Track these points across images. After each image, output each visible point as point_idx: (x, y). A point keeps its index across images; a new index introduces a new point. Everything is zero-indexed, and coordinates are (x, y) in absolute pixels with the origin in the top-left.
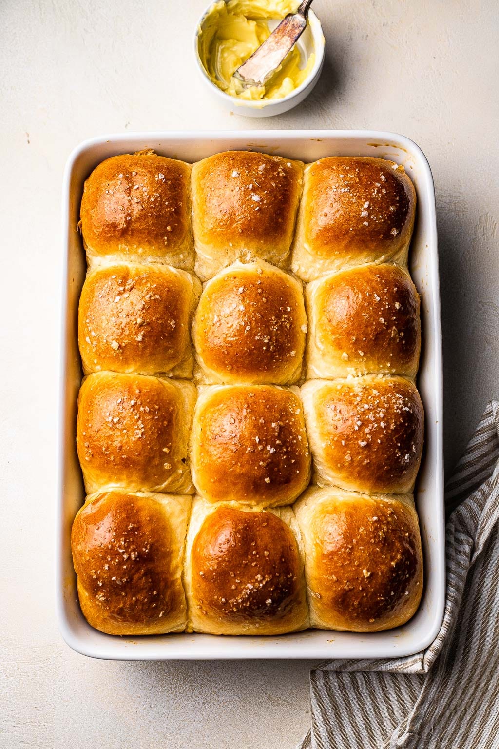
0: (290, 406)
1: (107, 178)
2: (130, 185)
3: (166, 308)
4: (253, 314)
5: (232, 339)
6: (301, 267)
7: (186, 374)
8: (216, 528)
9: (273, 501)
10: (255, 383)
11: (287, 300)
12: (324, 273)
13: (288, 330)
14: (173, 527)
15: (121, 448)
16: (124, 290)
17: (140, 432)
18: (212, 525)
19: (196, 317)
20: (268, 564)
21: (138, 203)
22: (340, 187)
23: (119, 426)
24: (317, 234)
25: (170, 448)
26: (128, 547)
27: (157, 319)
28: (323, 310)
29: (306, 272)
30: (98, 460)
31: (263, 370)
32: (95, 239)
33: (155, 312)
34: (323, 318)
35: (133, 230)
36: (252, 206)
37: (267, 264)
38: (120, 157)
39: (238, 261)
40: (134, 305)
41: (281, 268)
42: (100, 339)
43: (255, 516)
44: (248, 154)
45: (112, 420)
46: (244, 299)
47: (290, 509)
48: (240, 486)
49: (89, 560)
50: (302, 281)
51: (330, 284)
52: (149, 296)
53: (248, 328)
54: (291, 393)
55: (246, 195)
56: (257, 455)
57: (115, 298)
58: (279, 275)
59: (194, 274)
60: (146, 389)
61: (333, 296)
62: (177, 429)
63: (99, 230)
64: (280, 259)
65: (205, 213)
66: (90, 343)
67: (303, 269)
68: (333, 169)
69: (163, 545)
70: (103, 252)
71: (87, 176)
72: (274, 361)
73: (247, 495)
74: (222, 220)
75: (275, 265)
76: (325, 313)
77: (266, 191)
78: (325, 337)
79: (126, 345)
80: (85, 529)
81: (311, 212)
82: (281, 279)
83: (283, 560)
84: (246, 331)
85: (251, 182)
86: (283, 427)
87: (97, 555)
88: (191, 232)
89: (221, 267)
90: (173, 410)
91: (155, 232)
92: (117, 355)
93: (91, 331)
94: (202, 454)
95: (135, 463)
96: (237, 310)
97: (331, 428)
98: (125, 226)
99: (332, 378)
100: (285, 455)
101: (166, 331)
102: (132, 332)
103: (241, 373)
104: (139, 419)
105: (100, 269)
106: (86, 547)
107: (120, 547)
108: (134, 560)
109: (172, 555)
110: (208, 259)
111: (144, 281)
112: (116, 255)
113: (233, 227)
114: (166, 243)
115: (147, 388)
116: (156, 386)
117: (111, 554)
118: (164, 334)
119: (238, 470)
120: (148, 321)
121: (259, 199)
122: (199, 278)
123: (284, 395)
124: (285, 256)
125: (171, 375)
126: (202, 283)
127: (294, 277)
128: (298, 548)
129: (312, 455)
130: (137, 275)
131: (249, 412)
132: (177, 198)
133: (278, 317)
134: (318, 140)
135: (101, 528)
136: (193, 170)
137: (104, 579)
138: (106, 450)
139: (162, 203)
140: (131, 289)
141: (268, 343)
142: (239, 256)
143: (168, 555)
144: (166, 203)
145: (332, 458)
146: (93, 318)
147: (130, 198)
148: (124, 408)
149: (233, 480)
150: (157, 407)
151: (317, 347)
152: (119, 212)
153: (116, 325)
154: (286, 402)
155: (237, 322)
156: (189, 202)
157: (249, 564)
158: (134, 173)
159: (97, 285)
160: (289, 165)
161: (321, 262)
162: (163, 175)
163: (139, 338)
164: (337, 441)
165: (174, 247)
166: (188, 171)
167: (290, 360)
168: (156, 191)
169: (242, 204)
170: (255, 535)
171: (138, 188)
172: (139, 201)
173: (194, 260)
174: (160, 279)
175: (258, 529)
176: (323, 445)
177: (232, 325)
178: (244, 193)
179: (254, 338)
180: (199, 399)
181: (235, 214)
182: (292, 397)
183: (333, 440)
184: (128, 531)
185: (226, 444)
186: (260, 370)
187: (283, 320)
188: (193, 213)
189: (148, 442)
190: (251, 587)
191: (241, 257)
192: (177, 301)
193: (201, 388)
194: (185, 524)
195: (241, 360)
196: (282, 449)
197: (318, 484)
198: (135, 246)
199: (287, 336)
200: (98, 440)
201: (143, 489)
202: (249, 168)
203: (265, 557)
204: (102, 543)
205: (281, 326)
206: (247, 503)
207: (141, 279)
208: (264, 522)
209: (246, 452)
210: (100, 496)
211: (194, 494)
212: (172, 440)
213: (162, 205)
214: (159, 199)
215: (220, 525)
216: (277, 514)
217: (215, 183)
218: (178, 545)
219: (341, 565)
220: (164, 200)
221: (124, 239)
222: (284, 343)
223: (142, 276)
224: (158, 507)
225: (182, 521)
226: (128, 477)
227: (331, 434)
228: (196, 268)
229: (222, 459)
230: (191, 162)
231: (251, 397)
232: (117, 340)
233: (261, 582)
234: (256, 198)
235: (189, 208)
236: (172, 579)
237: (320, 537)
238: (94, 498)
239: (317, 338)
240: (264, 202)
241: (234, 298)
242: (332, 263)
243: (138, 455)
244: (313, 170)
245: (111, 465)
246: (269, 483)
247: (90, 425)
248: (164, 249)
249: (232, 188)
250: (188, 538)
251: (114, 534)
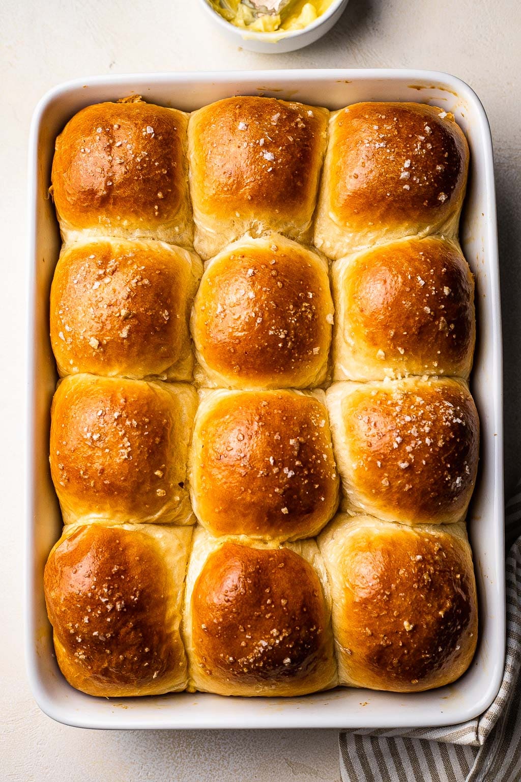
0: (313, 417)
1: (83, 132)
2: (111, 141)
3: (158, 295)
4: (266, 302)
5: (240, 334)
6: (326, 241)
7: (184, 376)
8: (221, 570)
9: (292, 535)
10: (269, 388)
11: (308, 284)
12: (354, 249)
13: (309, 321)
14: (169, 567)
15: (102, 471)
16: (105, 273)
17: (125, 451)
18: (217, 566)
19: (196, 305)
20: (286, 615)
21: (121, 164)
22: (374, 141)
23: (99, 444)
24: (346, 200)
25: (163, 470)
26: (113, 595)
27: (146, 310)
28: (353, 297)
29: (332, 248)
30: (75, 486)
31: (279, 372)
32: (69, 209)
33: (143, 301)
34: (354, 306)
35: (115, 199)
36: (264, 166)
37: (284, 238)
38: (100, 106)
39: (247, 235)
40: (117, 292)
41: (301, 243)
42: (76, 335)
43: (269, 554)
44: (258, 101)
45: (91, 437)
46: (254, 284)
47: (313, 543)
48: (250, 517)
49: (65, 610)
50: (328, 258)
51: (362, 264)
52: (135, 281)
53: (259, 320)
54: (314, 399)
55: (257, 152)
56: (271, 480)
57: (93, 284)
58: (299, 252)
59: (193, 250)
60: (133, 398)
61: (366, 278)
62: (173, 446)
63: (73, 198)
64: (299, 232)
65: (205, 175)
66: (64, 339)
67: (328, 244)
68: (365, 118)
69: (156, 590)
70: (80, 225)
71: (59, 130)
72: (293, 360)
73: (260, 529)
74: (226, 185)
75: (293, 239)
76: (357, 300)
77: (281, 148)
78: (356, 330)
79: (108, 343)
80: (60, 572)
81: (338, 173)
82: (301, 257)
83: (305, 610)
84: (256, 324)
85: (262, 135)
86: (305, 444)
87: (74, 605)
88: (189, 198)
89: (227, 243)
90: (167, 423)
91: (143, 200)
92: (97, 354)
93: (64, 325)
94: (204, 478)
95: (121, 491)
96: (246, 297)
97: (364, 445)
98: (105, 193)
99: (365, 381)
100: (307, 479)
101: (158, 324)
102: (115, 326)
103: (251, 375)
104: (124, 435)
105: (76, 246)
106: (61, 595)
107: (102, 595)
108: (120, 612)
109: (168, 602)
110: (210, 232)
111: (129, 262)
112: (96, 229)
113: (240, 193)
114: (157, 213)
115: (134, 396)
116: (146, 393)
117: (92, 605)
118: (154, 328)
119: (248, 498)
120: (134, 312)
121: (273, 158)
122: (200, 256)
123: (305, 404)
124: (306, 227)
125: (165, 378)
126: (203, 261)
127: (317, 253)
128: (323, 593)
129: (340, 477)
130: (122, 253)
131: (262, 426)
132: (170, 156)
133: (297, 305)
134: (347, 82)
135: (79, 572)
136: (191, 121)
137: (83, 634)
138: (84, 473)
139: (152, 163)
140: (113, 272)
141: (284, 339)
142: (248, 228)
143: (162, 603)
144: (156, 164)
145: (365, 483)
146: (67, 309)
147: (110, 158)
148: (105, 422)
149: (242, 510)
150: (147, 420)
151: (346, 342)
152: (98, 175)
153: (95, 317)
154: (307, 412)
155: (245, 313)
156: (185, 162)
157: (262, 616)
158: (116, 126)
159: (72, 267)
160: (310, 113)
161: (351, 235)
162: (152, 129)
163: (124, 334)
164: (370, 461)
166: (185, 123)
167: (312, 358)
168: (144, 148)
169: (251, 164)
170: (269, 579)
171: (121, 145)
172: (122, 161)
173: (193, 234)
174: (150, 259)
175: (273, 571)
176: (354, 466)
177: (240, 317)
178: (254, 150)
179: (267, 332)
180: (200, 407)
181: (242, 177)
182: (316, 405)
183: (366, 460)
184: (112, 576)
185: (233, 466)
186: (275, 372)
187: (303, 309)
188: (190, 175)
189: (136, 464)
190: (264, 643)
191: (251, 230)
192: (171, 287)
193: (203, 393)
194: (183, 563)
195: (252, 360)
196: (303, 472)
197: (348, 511)
198: (119, 218)
199: (308, 329)
200: (75, 461)
201: (131, 521)
202: (260, 118)
203: (282, 607)
204: (80, 591)
205: (301, 316)
206: (260, 537)
207: (126, 259)
208: (280, 563)
209: (258, 476)
210: (78, 530)
211: (196, 525)
212: (166, 460)
213: (150, 166)
214: (147, 159)
215: (226, 567)
216: (296, 550)
217: (218, 137)
218: (175, 590)
219: (376, 615)
220: (153, 160)
221: (104, 209)
222: (305, 338)
223: (127, 256)
224: (149, 542)
225: (181, 558)
226: (112, 507)
227: (364, 453)
228: (196, 243)
229: (228, 485)
230: (189, 110)
231: (264, 406)
232: (96, 336)
233: (277, 637)
234: (268, 156)
235: (186, 169)
236: (168, 632)
237: (350, 580)
238: (71, 532)
239: (346, 331)
240: (279, 162)
241: (242, 282)
242: (365, 236)
243: (125, 480)
244: (339, 119)
245: (91, 492)
246: (286, 514)
247: (64, 443)
248: (154, 221)
249: (238, 143)
250: (187, 580)
251: (95, 580)
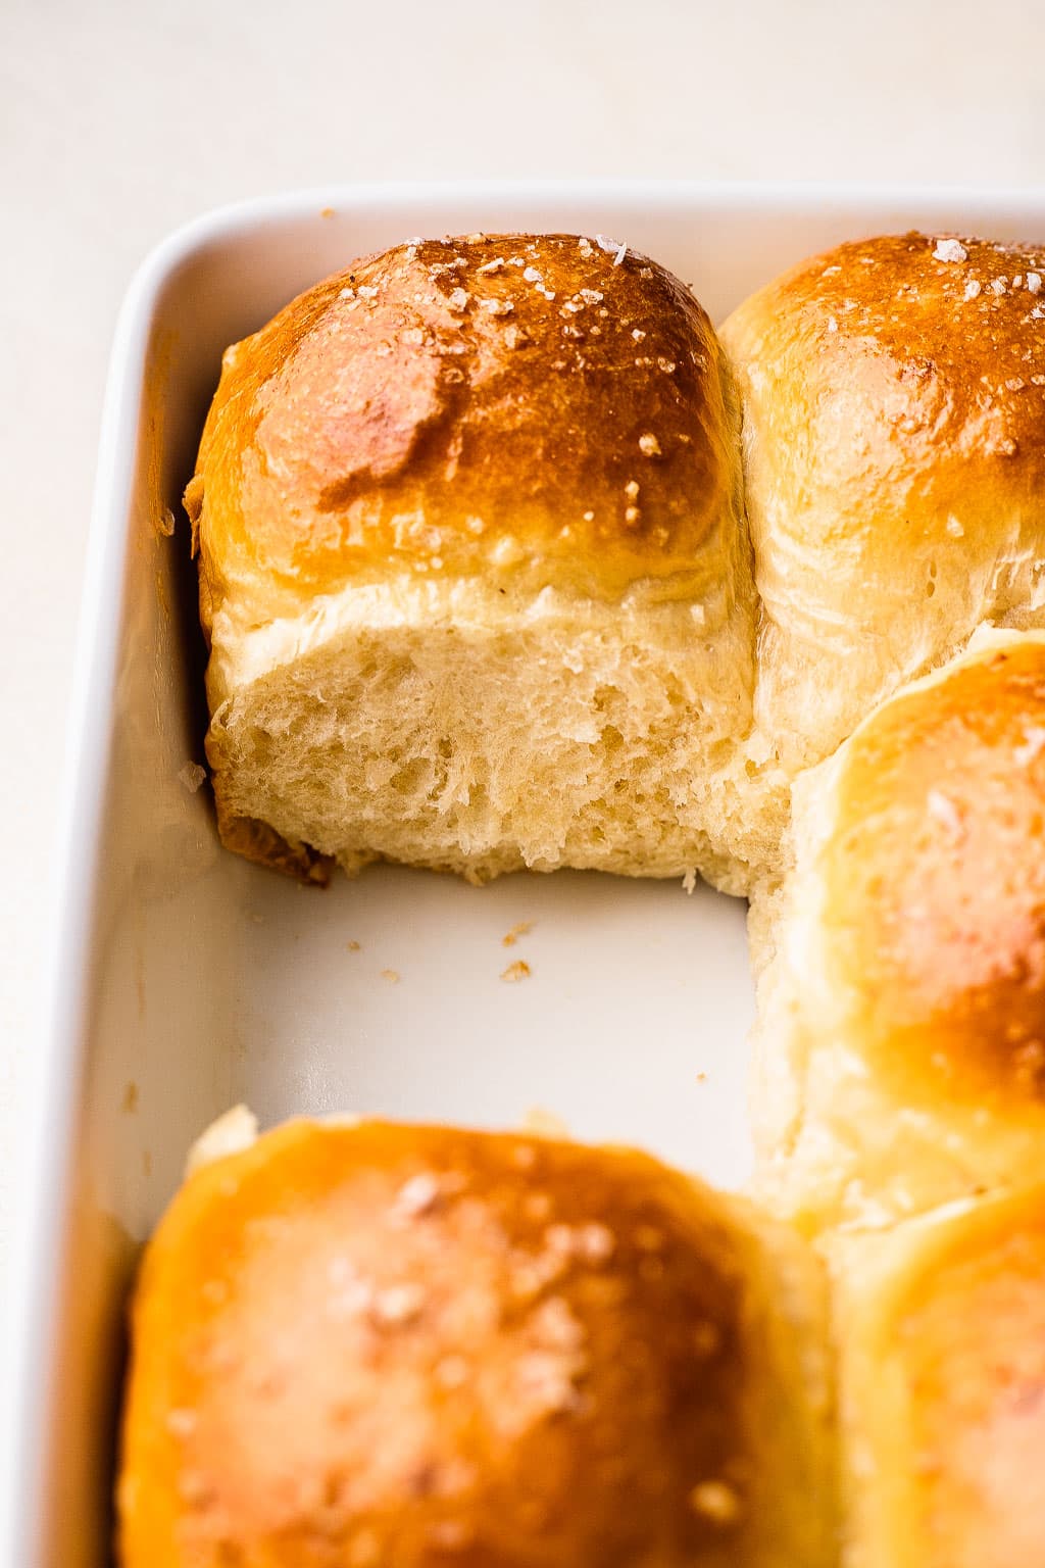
25: (736, 1489)
35: (472, 437)
39: (987, 626)
88: (742, 509)
89: (896, 680)
91: (583, 452)
98: (433, 411)
132: (681, 332)
139: (619, 330)
142: (989, 607)
144: (636, 335)
156: (729, 388)
165: (667, 549)
171: (501, 271)
173: (754, 660)
191: (998, 612)
198: (476, 524)
212: (745, 1447)
213: (614, 343)
214: (603, 314)
221: (422, 485)
248: (618, 553)
